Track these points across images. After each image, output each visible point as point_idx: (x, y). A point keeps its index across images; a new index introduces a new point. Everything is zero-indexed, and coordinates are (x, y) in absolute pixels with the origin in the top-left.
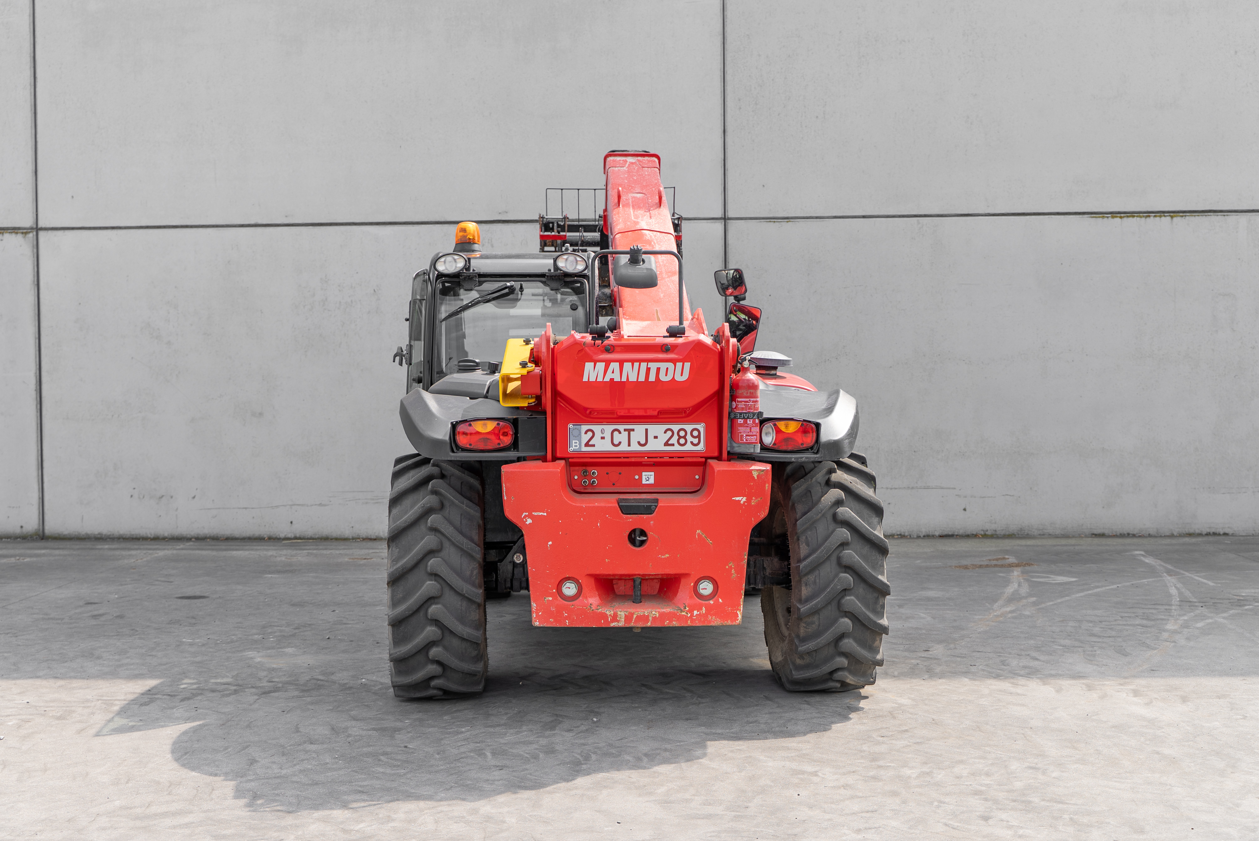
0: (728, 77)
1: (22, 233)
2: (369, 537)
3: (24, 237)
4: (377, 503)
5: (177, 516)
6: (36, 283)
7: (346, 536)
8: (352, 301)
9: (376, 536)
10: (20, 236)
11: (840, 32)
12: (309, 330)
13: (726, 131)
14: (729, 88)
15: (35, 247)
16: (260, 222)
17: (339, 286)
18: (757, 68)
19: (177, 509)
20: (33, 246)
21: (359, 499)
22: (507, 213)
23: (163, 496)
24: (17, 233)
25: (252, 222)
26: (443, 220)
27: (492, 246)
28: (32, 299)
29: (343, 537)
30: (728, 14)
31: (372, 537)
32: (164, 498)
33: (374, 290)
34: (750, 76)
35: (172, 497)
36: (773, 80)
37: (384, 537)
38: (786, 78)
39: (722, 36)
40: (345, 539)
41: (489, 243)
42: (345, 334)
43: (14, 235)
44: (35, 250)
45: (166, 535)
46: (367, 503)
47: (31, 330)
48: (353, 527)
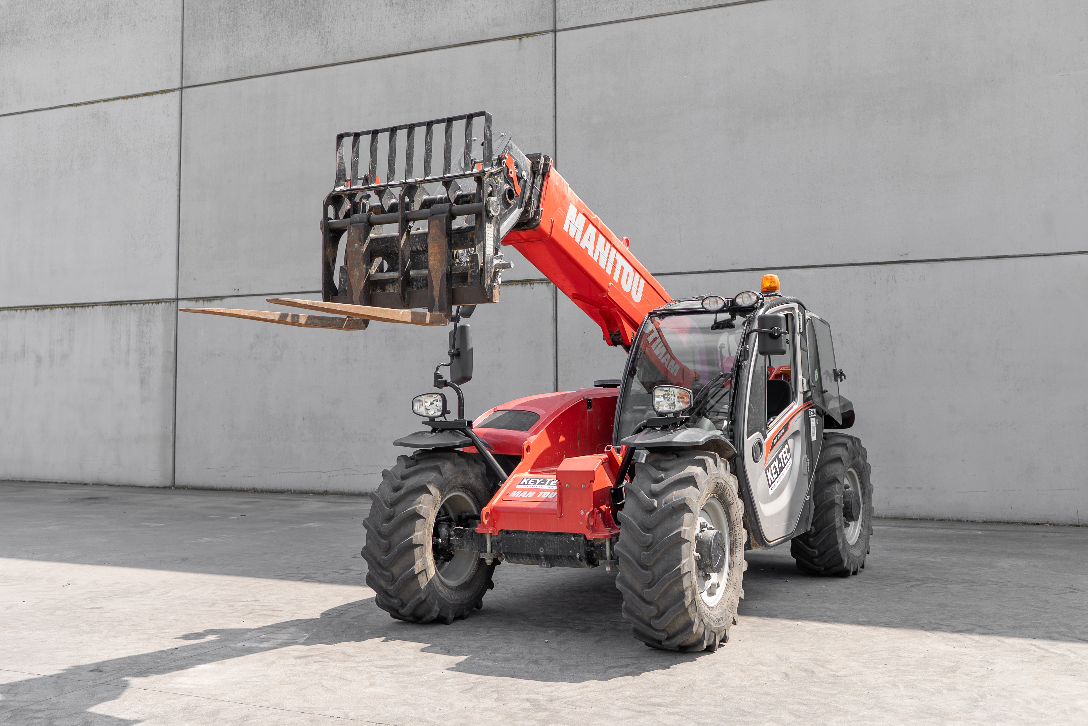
1: (546, 283)
3: (547, 286)
6: (555, 318)
10: (545, 285)
15: (555, 292)
16: (713, 269)
20: (553, 292)
24: (543, 283)
25: (707, 270)
26: (855, 262)
27: (896, 282)
28: (552, 329)
41: (892, 279)
43: (540, 284)
44: (555, 295)
47: (551, 352)
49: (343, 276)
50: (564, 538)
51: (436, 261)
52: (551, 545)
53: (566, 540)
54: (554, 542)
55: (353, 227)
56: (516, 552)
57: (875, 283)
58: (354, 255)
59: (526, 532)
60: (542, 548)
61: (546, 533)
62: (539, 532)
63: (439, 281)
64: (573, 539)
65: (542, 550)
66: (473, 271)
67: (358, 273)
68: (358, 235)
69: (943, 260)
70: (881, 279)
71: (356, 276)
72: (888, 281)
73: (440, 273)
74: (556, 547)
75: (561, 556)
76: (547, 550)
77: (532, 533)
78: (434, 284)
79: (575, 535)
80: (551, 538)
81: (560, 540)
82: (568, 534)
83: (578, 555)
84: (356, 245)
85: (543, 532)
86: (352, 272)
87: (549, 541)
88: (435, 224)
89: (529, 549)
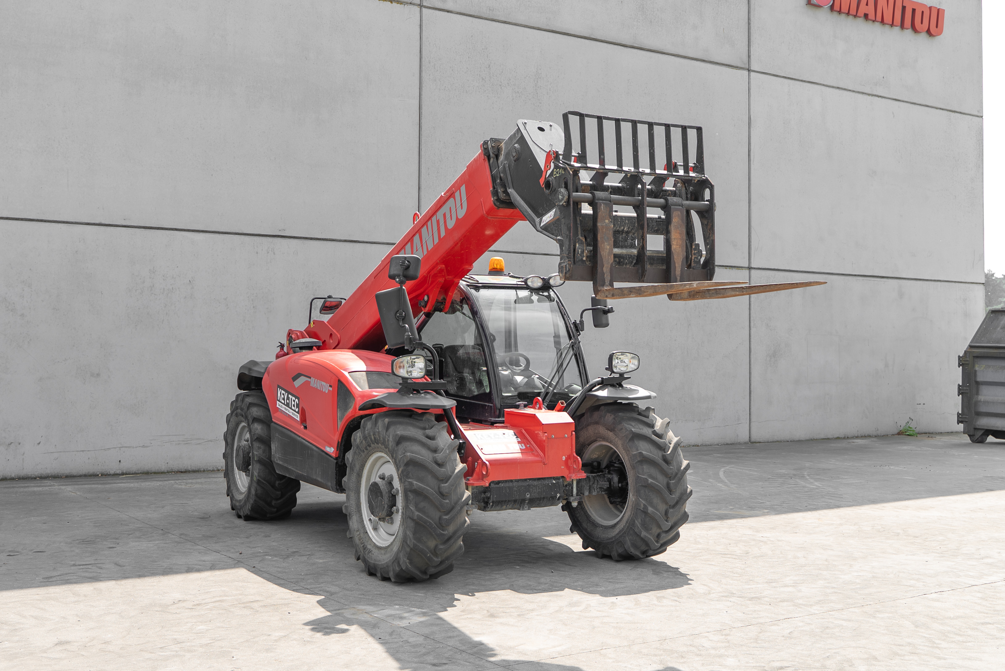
0: (423, 153)
2: (180, 470)
4: (187, 443)
5: (23, 459)
7: (162, 470)
8: (173, 288)
9: (185, 469)
11: (484, 133)
12: (139, 309)
13: (420, 188)
14: (423, 160)
16: (103, 222)
17: (163, 276)
18: (438, 149)
19: (24, 453)
21: (173, 441)
22: (285, 230)
23: (12, 443)
25: (97, 222)
26: (241, 232)
27: (274, 254)
29: (160, 471)
30: (423, 111)
31: (182, 470)
32: (12, 444)
33: (190, 281)
34: (434, 154)
35: (20, 444)
36: (447, 158)
37: (191, 470)
38: (454, 158)
39: (419, 126)
40: (163, 473)
41: (272, 251)
42: (167, 313)
45: (13, 476)
46: (179, 444)
48: (168, 463)
49: (580, 247)
50: (546, 482)
51: (678, 246)
52: (536, 489)
53: (549, 483)
54: (539, 487)
55: (604, 203)
56: (504, 499)
57: (257, 253)
58: (604, 230)
59: (511, 481)
60: (528, 493)
61: (530, 479)
62: (523, 479)
63: (680, 263)
64: (554, 482)
65: (528, 495)
66: (696, 258)
67: (608, 247)
68: (608, 212)
69: (311, 239)
70: (262, 250)
71: (607, 249)
72: (268, 253)
73: (681, 257)
74: (540, 490)
75: (544, 498)
76: (532, 495)
77: (518, 481)
78: (677, 265)
79: (554, 478)
80: (535, 483)
81: (543, 484)
82: (548, 478)
83: (558, 495)
84: (607, 221)
85: (527, 479)
86: (603, 245)
87: (534, 486)
88: (677, 214)
89: (517, 495)
